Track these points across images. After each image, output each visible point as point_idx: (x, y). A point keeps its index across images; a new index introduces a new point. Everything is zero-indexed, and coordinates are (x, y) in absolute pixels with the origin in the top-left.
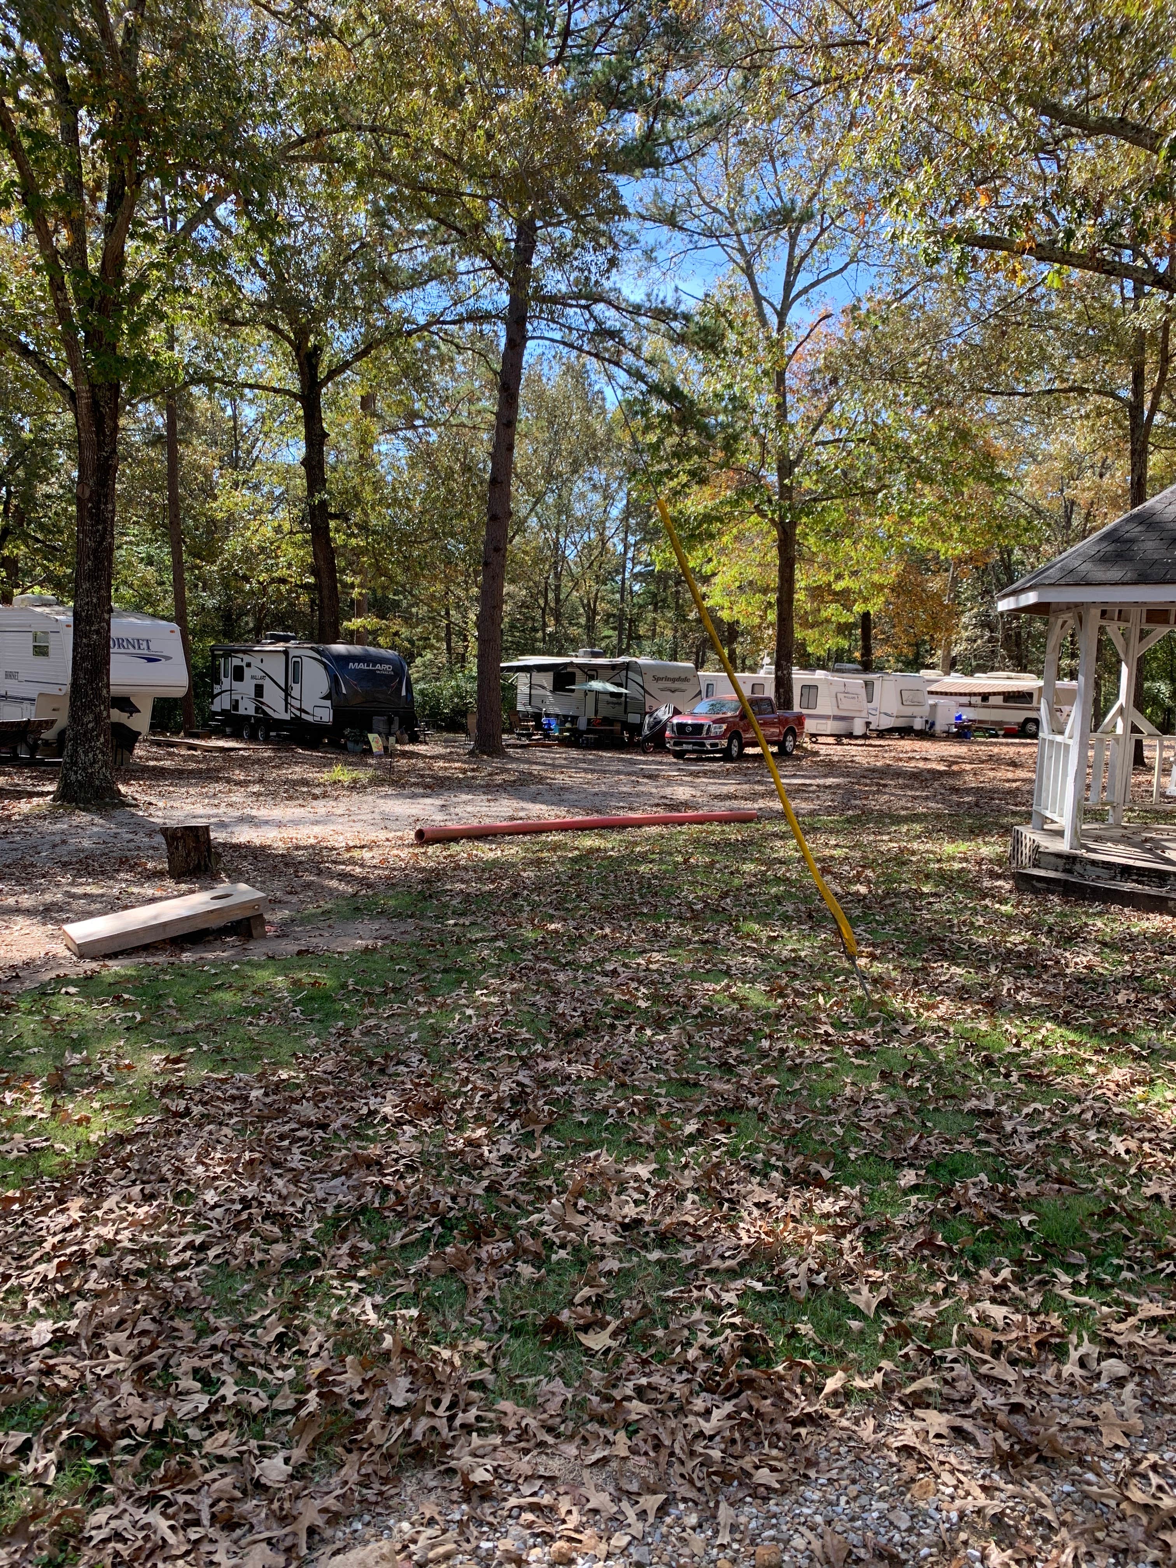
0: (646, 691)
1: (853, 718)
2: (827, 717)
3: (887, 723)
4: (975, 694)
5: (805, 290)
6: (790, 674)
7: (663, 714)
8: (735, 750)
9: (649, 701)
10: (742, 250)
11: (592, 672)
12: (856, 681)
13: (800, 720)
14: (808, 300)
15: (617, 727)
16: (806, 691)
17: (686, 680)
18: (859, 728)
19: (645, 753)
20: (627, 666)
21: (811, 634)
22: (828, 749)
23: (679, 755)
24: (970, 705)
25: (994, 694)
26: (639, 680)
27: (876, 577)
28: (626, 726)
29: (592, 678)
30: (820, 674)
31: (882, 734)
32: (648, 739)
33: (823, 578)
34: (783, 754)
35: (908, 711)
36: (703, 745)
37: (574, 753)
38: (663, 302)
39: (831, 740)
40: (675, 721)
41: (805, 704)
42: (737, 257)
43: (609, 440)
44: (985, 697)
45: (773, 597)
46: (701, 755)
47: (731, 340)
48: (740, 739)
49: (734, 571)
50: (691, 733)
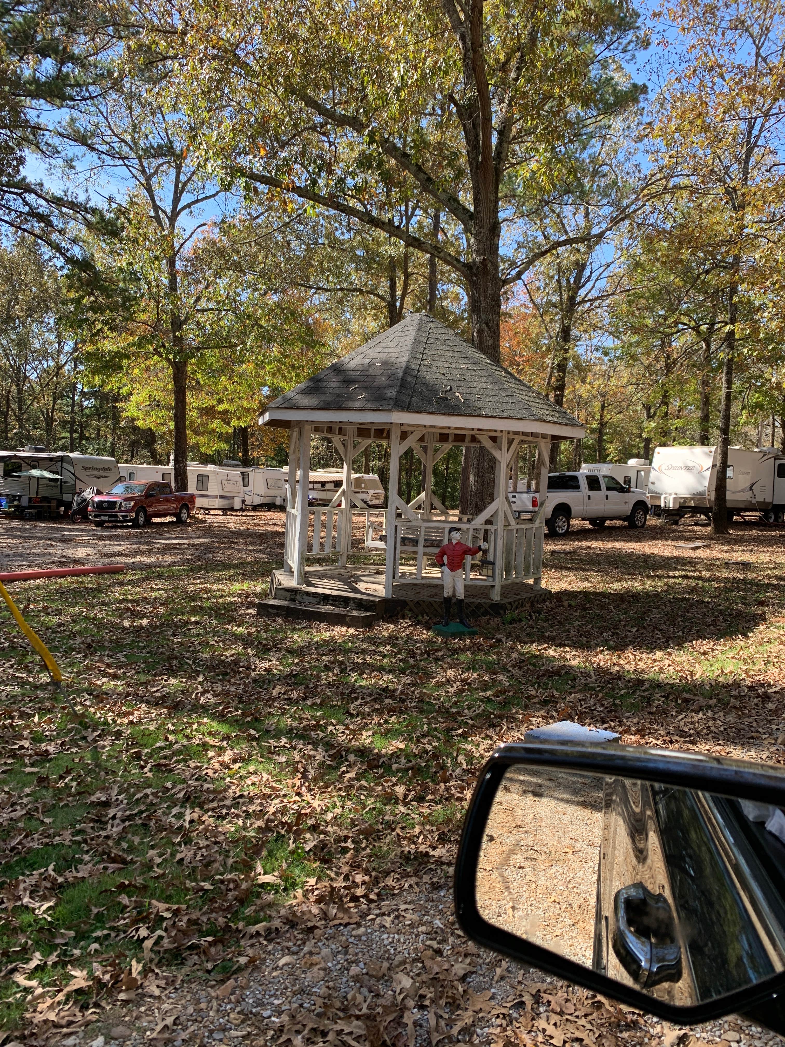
0: (76, 477)
1: (233, 497)
2: (216, 497)
3: (258, 501)
4: (316, 482)
5: (189, 206)
6: (185, 466)
7: (88, 494)
8: (141, 520)
9: (79, 485)
10: (143, 171)
11: (35, 463)
12: (235, 473)
13: (192, 498)
14: (191, 212)
15: (54, 504)
16: (200, 478)
17: (109, 469)
18: (237, 504)
19: (74, 522)
20: (62, 459)
21: (202, 440)
22: (216, 519)
23: (100, 524)
24: (313, 489)
25: (328, 482)
26: (71, 469)
27: (245, 403)
28: (61, 503)
29: (34, 467)
30: (210, 467)
31: (256, 508)
32: (75, 513)
33: (210, 402)
34: (180, 522)
35: (272, 493)
36: (116, 516)
37: (15, 524)
38: (76, 198)
39: (220, 512)
40: (97, 499)
41: (200, 488)
42: (138, 174)
43: (58, 295)
44: (323, 484)
45: (172, 413)
46: (117, 524)
47: (129, 232)
48: (145, 512)
49: (145, 394)
50: (107, 508)
